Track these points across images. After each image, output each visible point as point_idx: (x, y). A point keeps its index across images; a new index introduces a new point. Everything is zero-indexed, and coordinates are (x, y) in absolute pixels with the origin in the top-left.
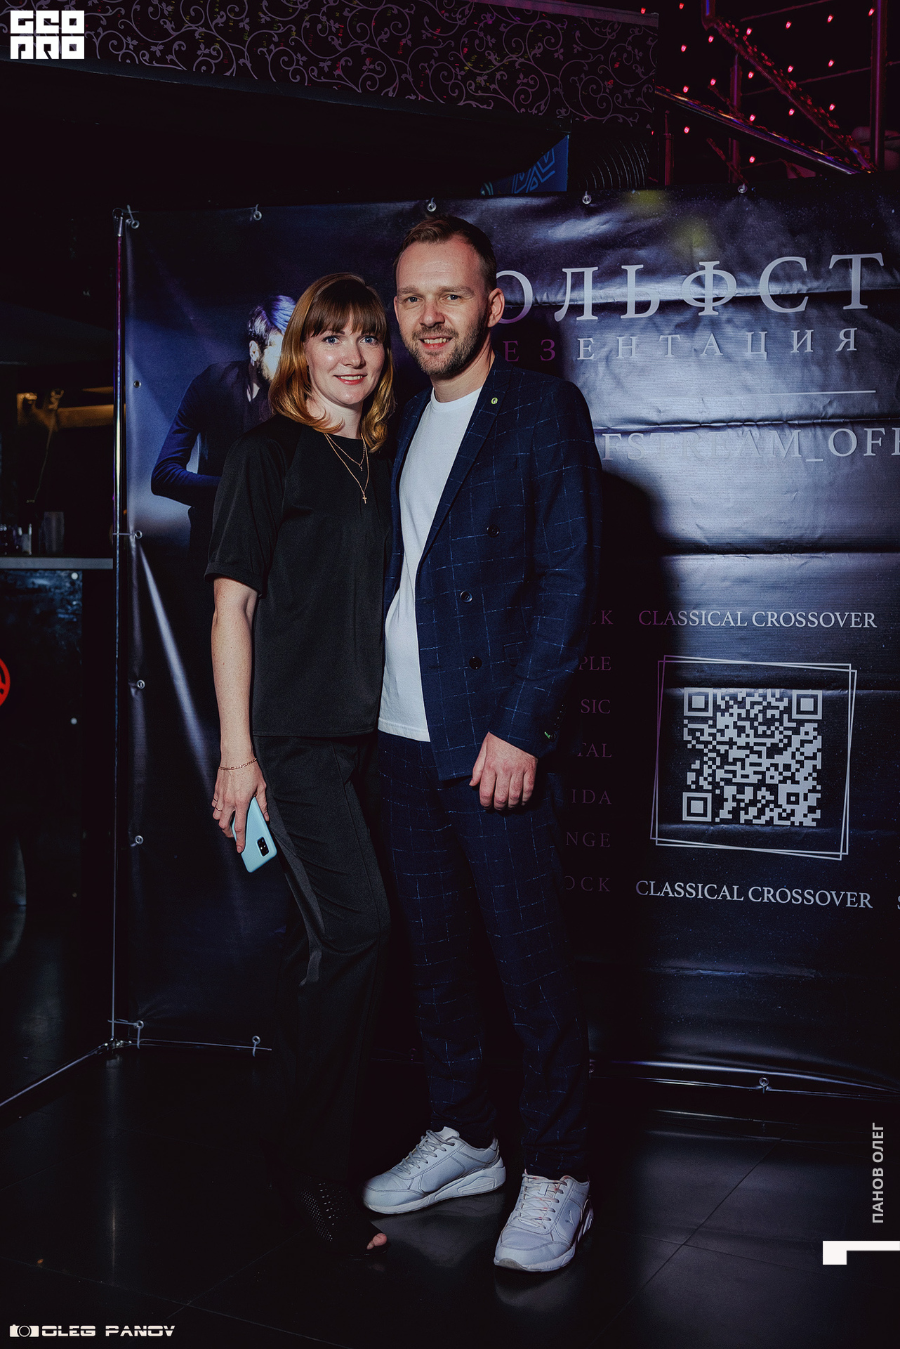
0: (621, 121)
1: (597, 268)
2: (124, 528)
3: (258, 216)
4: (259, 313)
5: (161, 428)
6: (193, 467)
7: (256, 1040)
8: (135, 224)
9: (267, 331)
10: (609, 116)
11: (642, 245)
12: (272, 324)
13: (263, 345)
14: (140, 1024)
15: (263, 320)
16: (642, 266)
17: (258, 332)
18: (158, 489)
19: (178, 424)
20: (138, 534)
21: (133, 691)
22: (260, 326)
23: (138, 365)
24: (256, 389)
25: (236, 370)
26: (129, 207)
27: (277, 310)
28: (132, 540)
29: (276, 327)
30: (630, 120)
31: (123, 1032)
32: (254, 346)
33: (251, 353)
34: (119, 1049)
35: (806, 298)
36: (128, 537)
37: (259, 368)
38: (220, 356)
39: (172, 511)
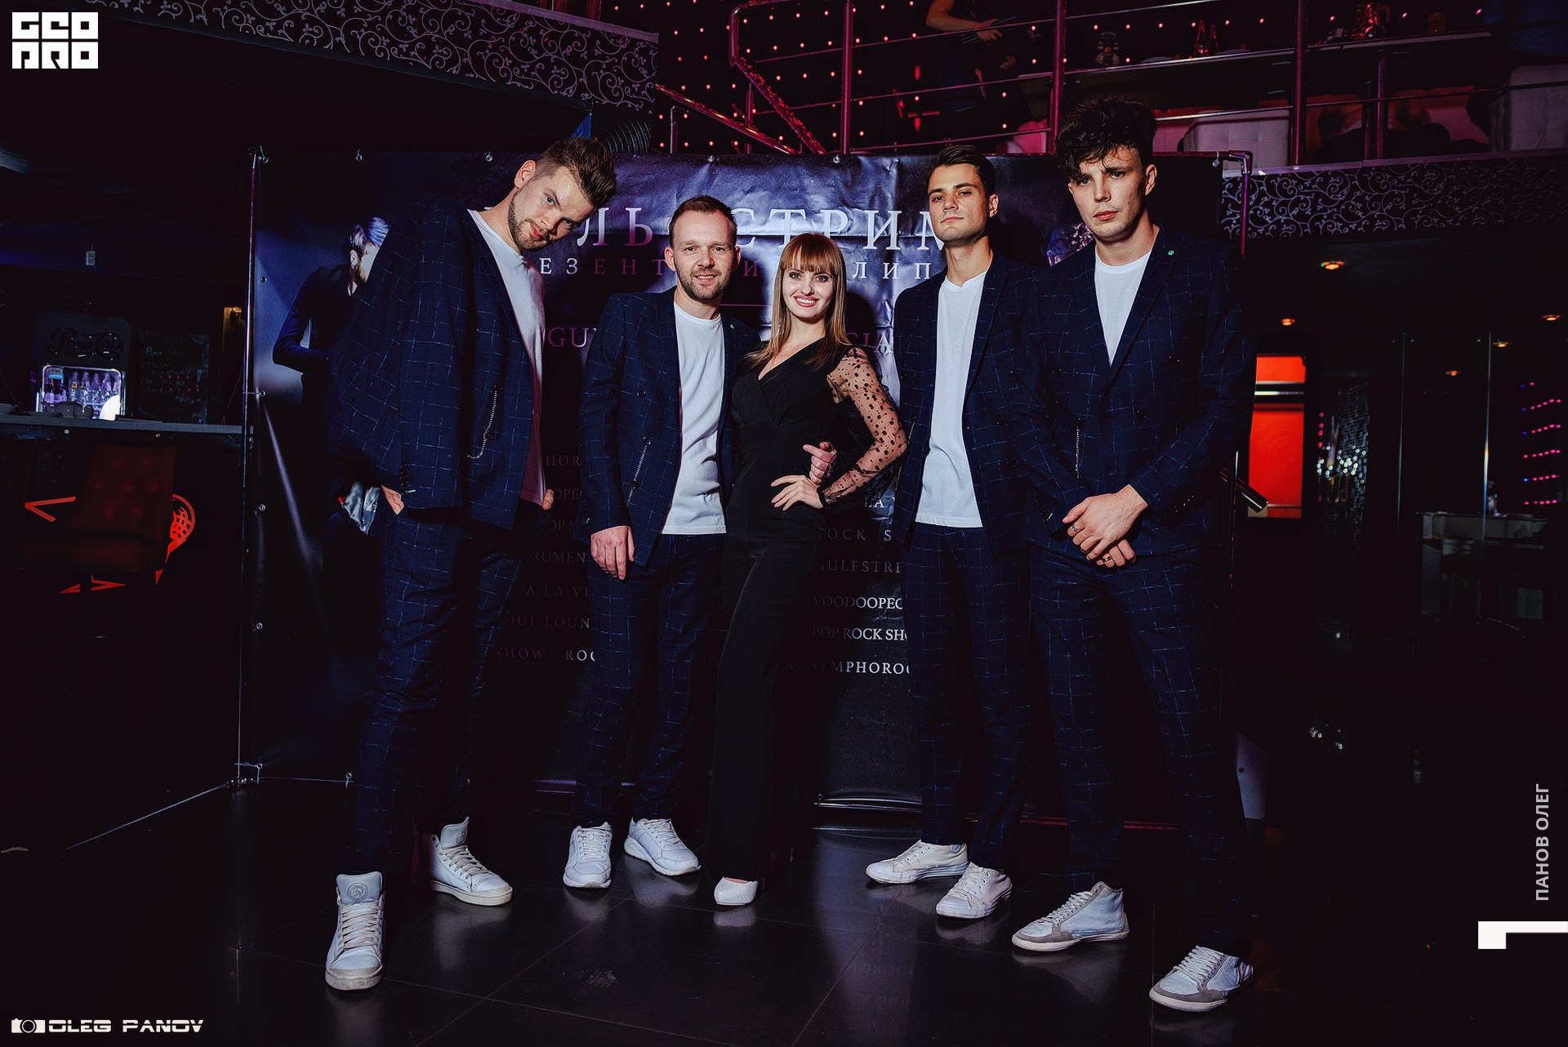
0: (630, 106)
1: (608, 209)
2: (251, 389)
3: (359, 158)
4: (358, 230)
5: (281, 314)
6: (305, 344)
7: (349, 776)
8: (265, 160)
9: (364, 243)
10: (621, 102)
11: (641, 194)
12: (368, 238)
13: (360, 254)
14: (260, 766)
15: (361, 235)
16: (640, 209)
17: (357, 244)
18: (278, 359)
19: (294, 311)
20: (262, 394)
21: (256, 512)
22: (358, 239)
23: (265, 265)
24: (355, 286)
25: (340, 272)
26: (261, 147)
27: (373, 228)
28: (258, 396)
29: (371, 241)
30: (636, 106)
31: (246, 772)
32: (354, 254)
33: (352, 259)
34: (243, 785)
35: (754, 238)
36: (255, 395)
37: (357, 271)
38: (329, 261)
39: (288, 376)
